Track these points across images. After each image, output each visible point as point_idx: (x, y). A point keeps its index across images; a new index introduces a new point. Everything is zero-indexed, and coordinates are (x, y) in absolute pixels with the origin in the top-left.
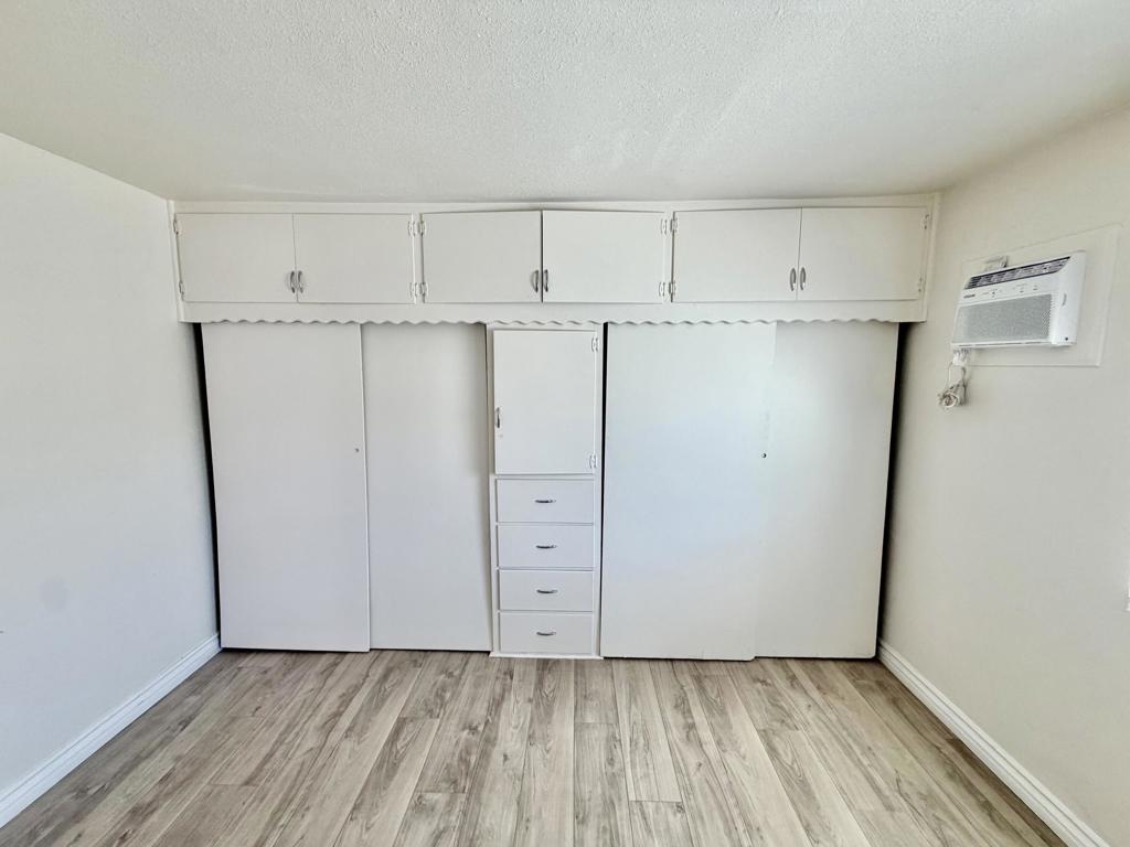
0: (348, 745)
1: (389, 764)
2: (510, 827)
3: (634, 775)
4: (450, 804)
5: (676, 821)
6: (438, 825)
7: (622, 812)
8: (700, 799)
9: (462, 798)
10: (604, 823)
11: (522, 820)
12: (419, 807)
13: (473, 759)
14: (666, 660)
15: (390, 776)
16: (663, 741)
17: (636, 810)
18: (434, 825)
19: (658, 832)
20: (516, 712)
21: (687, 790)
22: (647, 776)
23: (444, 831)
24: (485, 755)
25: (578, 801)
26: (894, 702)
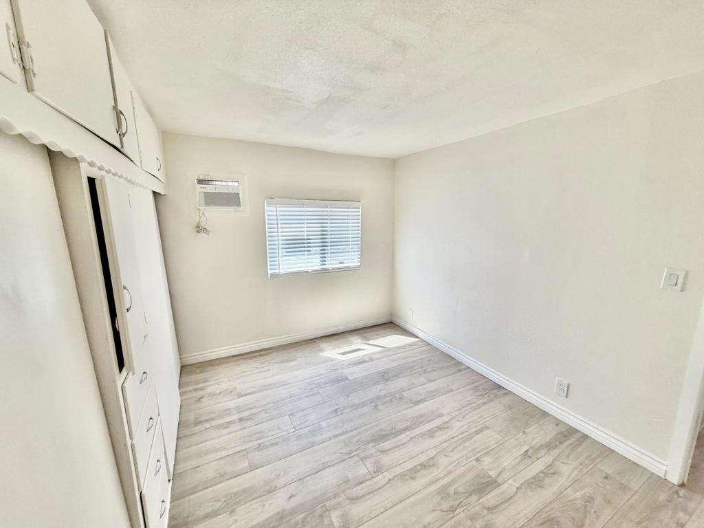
2: (331, 469)
4: (334, 508)
6: (349, 504)
7: (302, 432)
9: (328, 504)
10: (310, 436)
11: (325, 467)
18: (349, 507)
23: (350, 499)
25: (304, 449)
26: (212, 365)
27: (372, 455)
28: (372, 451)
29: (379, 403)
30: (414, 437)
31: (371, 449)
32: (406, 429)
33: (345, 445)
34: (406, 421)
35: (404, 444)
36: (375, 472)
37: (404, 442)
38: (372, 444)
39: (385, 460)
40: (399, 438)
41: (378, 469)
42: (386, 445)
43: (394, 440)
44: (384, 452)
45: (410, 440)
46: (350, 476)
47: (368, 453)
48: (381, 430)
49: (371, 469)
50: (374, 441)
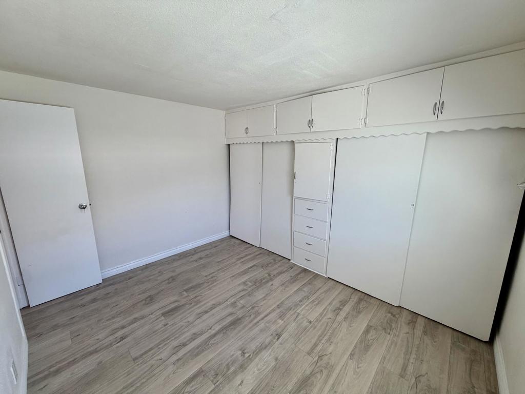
0: (240, 264)
1: (245, 272)
3: (304, 308)
5: (305, 324)
7: (291, 312)
8: (320, 325)
9: (255, 286)
10: (284, 311)
11: (264, 298)
12: (244, 283)
13: (264, 281)
14: (353, 288)
15: (244, 274)
16: (324, 307)
17: (296, 314)
19: (297, 322)
20: (285, 277)
21: (318, 320)
22: (308, 310)
24: (267, 282)
25: (282, 303)
27: (238, 310)
28: (239, 312)
29: (241, 358)
30: (208, 330)
31: (240, 314)
32: (215, 335)
33: (257, 311)
34: (213, 344)
35: (216, 323)
36: (235, 302)
37: (217, 324)
38: (240, 316)
39: (230, 310)
40: (220, 326)
41: (234, 304)
42: (230, 319)
43: (224, 323)
44: (231, 314)
45: (212, 327)
46: (248, 298)
47: (242, 311)
48: (235, 329)
49: (238, 303)
50: (240, 319)
